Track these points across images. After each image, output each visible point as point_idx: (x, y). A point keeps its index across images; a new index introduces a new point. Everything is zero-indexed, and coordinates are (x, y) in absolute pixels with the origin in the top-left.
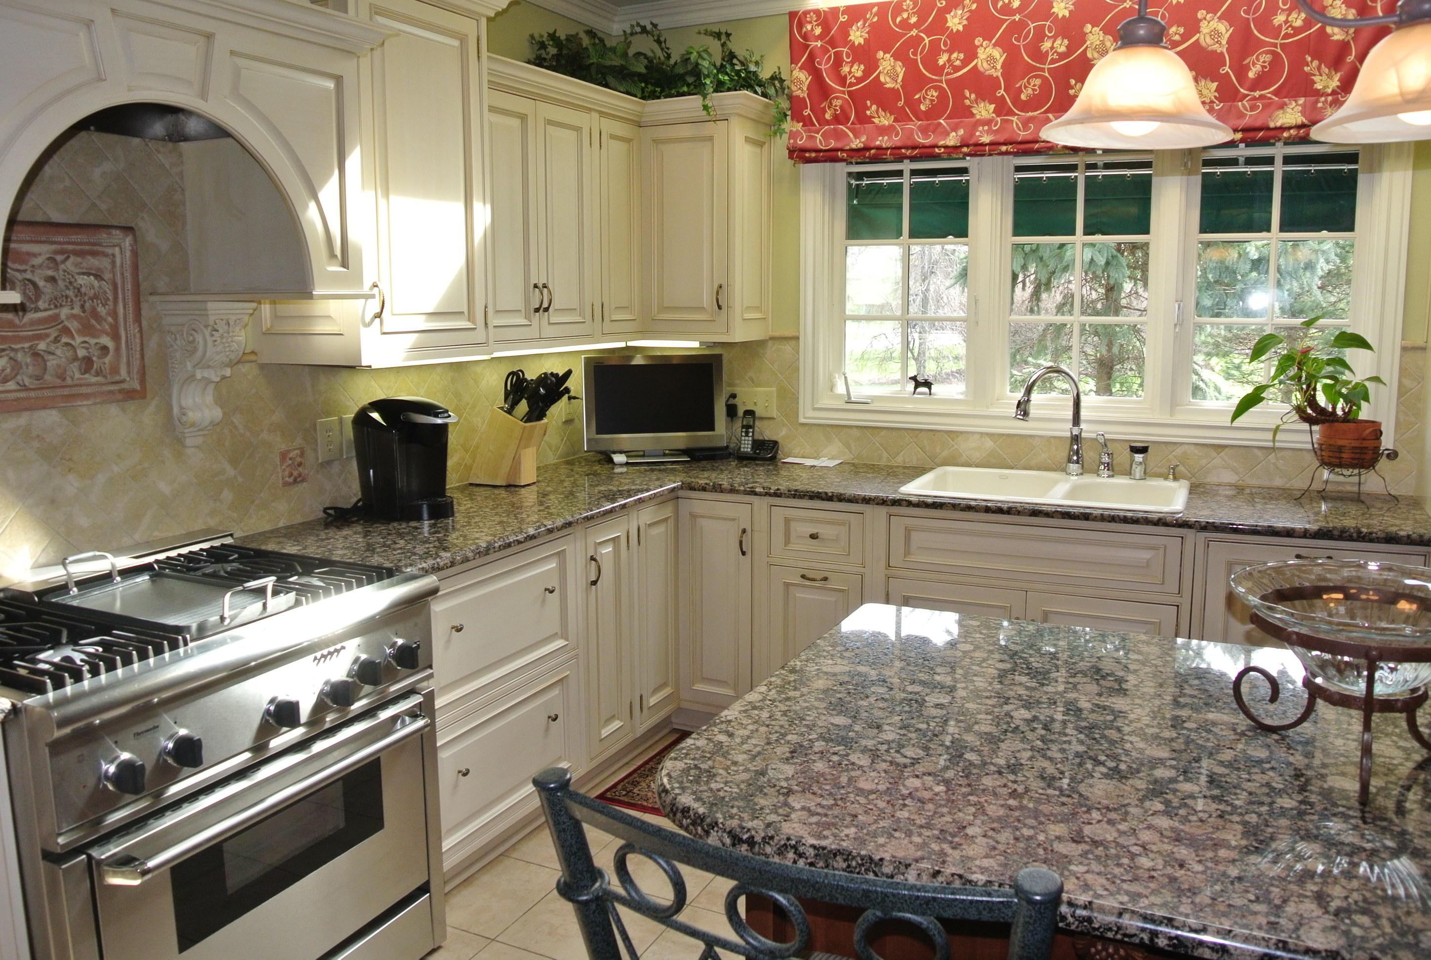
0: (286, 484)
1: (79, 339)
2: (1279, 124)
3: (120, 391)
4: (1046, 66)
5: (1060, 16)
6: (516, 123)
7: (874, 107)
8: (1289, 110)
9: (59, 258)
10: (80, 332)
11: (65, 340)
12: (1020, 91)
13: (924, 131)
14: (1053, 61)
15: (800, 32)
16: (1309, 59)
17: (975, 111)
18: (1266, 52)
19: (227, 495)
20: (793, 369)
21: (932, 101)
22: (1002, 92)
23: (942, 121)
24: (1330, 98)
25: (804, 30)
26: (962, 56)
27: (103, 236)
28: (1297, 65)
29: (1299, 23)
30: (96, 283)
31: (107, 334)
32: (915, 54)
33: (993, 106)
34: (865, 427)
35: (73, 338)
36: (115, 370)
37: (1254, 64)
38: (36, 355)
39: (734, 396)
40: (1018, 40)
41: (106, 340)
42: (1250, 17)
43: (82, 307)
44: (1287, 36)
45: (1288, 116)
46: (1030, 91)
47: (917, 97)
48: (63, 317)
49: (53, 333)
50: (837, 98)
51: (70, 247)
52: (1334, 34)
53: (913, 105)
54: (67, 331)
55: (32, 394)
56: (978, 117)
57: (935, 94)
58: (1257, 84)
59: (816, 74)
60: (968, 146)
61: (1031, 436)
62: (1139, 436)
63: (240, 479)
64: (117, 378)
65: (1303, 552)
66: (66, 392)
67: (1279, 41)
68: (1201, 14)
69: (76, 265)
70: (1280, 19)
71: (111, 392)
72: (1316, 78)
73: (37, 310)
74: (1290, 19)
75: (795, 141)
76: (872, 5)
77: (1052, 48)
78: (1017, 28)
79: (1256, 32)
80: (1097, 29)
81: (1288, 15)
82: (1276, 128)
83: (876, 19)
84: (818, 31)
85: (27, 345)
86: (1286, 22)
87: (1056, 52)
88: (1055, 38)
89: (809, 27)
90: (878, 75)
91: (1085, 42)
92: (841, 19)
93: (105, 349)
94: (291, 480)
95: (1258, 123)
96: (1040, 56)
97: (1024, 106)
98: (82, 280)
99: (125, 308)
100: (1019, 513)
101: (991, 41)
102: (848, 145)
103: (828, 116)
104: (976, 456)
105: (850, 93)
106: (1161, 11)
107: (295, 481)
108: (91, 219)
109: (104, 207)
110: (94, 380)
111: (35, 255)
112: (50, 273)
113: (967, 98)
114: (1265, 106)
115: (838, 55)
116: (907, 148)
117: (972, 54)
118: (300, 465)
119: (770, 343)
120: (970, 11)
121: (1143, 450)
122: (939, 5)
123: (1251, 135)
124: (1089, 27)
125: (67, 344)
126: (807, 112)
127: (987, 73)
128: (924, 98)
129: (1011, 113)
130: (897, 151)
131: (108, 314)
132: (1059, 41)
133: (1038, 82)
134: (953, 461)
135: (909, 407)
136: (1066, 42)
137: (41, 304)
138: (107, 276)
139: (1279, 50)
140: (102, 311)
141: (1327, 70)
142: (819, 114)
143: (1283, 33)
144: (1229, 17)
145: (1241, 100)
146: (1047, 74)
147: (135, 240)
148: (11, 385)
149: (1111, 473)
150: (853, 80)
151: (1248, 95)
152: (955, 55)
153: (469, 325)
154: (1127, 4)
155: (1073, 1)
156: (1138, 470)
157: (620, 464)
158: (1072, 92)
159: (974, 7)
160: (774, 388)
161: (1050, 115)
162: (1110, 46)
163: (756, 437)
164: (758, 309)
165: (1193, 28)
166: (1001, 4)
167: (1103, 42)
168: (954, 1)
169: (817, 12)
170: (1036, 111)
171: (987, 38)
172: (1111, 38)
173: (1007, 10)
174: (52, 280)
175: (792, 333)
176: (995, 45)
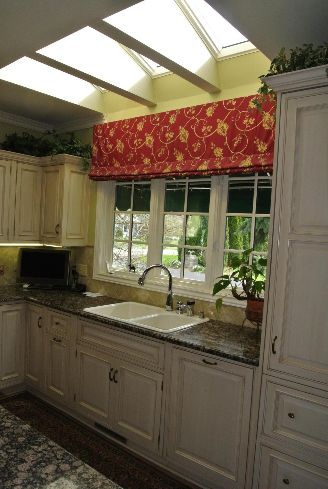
2: (242, 166)
4: (167, 144)
7: (115, 160)
8: (247, 160)
12: (158, 153)
13: (128, 169)
15: (96, 132)
16: (256, 138)
17: (144, 162)
18: (240, 136)
20: (92, 258)
21: (132, 157)
22: (153, 154)
23: (134, 165)
24: (263, 155)
25: (97, 132)
26: (141, 140)
28: (252, 140)
29: (252, 123)
32: (127, 140)
33: (149, 160)
34: (112, 283)
37: (236, 141)
39: (75, 267)
40: (158, 134)
42: (235, 121)
44: (248, 129)
45: (246, 162)
46: (161, 153)
47: (127, 156)
50: (105, 157)
52: (266, 127)
53: (126, 159)
56: (145, 164)
57: (133, 155)
58: (237, 149)
59: (99, 148)
60: (140, 175)
61: (161, 293)
65: (207, 360)
67: (245, 131)
68: (218, 120)
70: (246, 121)
72: (259, 146)
74: (249, 121)
75: (91, 173)
76: (116, 122)
77: (169, 136)
78: (158, 128)
79: (237, 127)
80: (183, 128)
81: (249, 120)
82: (241, 168)
83: (117, 127)
84: (101, 132)
86: (248, 122)
87: (170, 138)
88: (169, 132)
89: (99, 131)
90: (116, 148)
91: (179, 133)
92: (108, 128)
95: (235, 166)
96: (164, 139)
97: (159, 159)
101: (150, 134)
102: (105, 174)
103: (102, 164)
104: (144, 299)
105: (108, 155)
106: (205, 120)
113: (142, 156)
114: (239, 158)
115: (106, 140)
116: (122, 176)
117: (144, 140)
119: (86, 248)
120: (144, 123)
121: (193, 303)
122: (135, 121)
123: (233, 170)
124: (181, 127)
126: (96, 162)
127: (148, 146)
128: (130, 156)
129: (155, 162)
130: (119, 177)
132: (171, 134)
133: (164, 150)
134: (136, 300)
135: (125, 277)
136: (173, 134)
139: (245, 135)
141: (262, 143)
142: (99, 162)
143: (246, 127)
144: (227, 121)
145: (231, 156)
146: (167, 147)
149: (181, 312)
150: (110, 150)
151: (234, 154)
152: (139, 140)
154: (193, 118)
155: (176, 117)
156: (189, 312)
157: (25, 288)
158: (174, 153)
159: (146, 121)
160: (86, 265)
161: (167, 163)
162: (187, 135)
163: (78, 283)
164: (79, 235)
165: (215, 126)
166: (153, 119)
167: (185, 133)
168: (140, 119)
169: (101, 125)
170: (163, 161)
171: (149, 133)
172: (187, 131)
173: (155, 122)
175: (91, 245)
176: (151, 136)
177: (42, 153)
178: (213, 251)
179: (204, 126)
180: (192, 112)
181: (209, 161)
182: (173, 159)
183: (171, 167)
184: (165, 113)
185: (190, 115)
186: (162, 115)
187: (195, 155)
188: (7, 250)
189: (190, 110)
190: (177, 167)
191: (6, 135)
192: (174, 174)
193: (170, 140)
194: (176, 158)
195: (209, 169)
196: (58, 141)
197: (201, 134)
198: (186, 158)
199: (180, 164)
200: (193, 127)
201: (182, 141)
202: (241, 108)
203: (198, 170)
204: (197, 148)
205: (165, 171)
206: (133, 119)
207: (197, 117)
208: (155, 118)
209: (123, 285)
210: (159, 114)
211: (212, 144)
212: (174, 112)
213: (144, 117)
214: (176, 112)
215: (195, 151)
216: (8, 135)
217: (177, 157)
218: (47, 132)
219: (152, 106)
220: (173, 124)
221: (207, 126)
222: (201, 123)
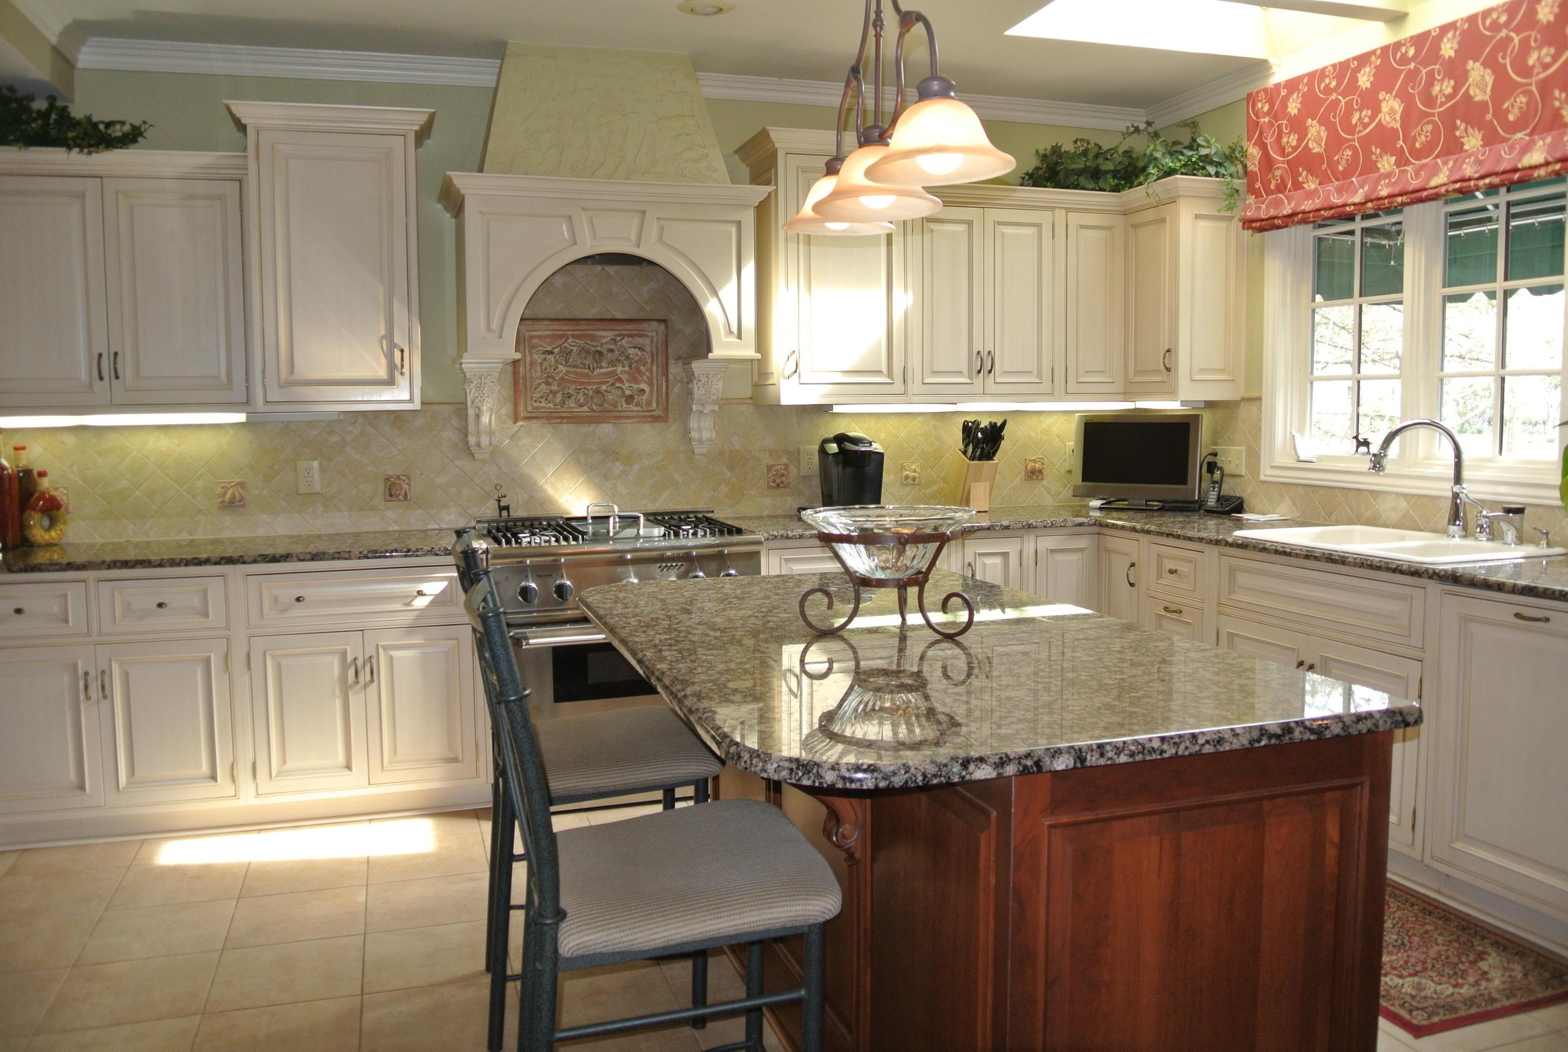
0: (770, 487)
1: (627, 385)
3: (650, 416)
4: (1436, 111)
5: (1447, 57)
6: (962, 228)
7: (1304, 173)
9: (618, 339)
10: (629, 381)
11: (617, 385)
12: (1415, 139)
13: (1339, 191)
14: (1442, 104)
15: (1253, 109)
17: (1379, 165)
19: (724, 489)
20: (1256, 429)
21: (1347, 160)
22: (1401, 143)
23: (1354, 179)
25: (1256, 108)
26: (1369, 112)
27: (645, 325)
30: (640, 353)
31: (645, 382)
32: (1334, 117)
33: (1394, 158)
34: (1309, 486)
35: (624, 384)
36: (649, 403)
38: (598, 392)
39: (1213, 454)
40: (1413, 88)
41: (644, 386)
43: (630, 366)
46: (1423, 138)
47: (1336, 158)
48: (619, 372)
49: (611, 380)
50: (1278, 168)
51: (626, 332)
53: (1332, 165)
54: (620, 380)
55: (597, 414)
56: (1382, 171)
57: (1350, 153)
59: (1262, 146)
60: (1372, 201)
61: (1438, 497)
62: (1515, 497)
63: (734, 479)
64: (650, 409)
65: (1526, 612)
66: (617, 414)
69: (628, 343)
71: (645, 416)
73: (601, 367)
75: (1246, 213)
76: (1303, 76)
77: (1441, 91)
78: (1412, 76)
80: (1478, 64)
83: (1306, 89)
84: (1266, 108)
85: (595, 387)
87: (1444, 95)
88: (1442, 80)
89: (1260, 105)
90: (1307, 142)
91: (1467, 79)
92: (1283, 94)
93: (643, 391)
94: (774, 485)
96: (1429, 100)
97: (1418, 154)
98: (631, 351)
99: (657, 367)
101: (1391, 93)
102: (1281, 212)
103: (1272, 187)
104: (1394, 516)
105: (1288, 162)
106: (1534, 33)
107: (778, 485)
108: (641, 315)
109: (648, 308)
110: (636, 409)
111: (604, 337)
112: (612, 347)
113: (1374, 154)
115: (1280, 127)
116: (1325, 209)
117: (1377, 110)
118: (783, 475)
119: (1242, 405)
120: (1376, 67)
121: (1519, 511)
122: (1352, 66)
124: (1471, 62)
125: (618, 387)
126: (1258, 185)
127: (1389, 125)
128: (1342, 158)
129: (1408, 163)
130: (1317, 213)
131: (647, 370)
132: (1445, 84)
133: (1429, 127)
134: (1373, 521)
135: (1342, 466)
136: (1452, 82)
137: (604, 364)
138: (648, 349)
140: (643, 369)
142: (1266, 184)
146: (1436, 119)
147: (667, 327)
148: (585, 409)
149: (1487, 537)
150: (1290, 150)
152: (1364, 113)
153: (889, 381)
154: (1503, 33)
155: (1457, 39)
156: (1510, 534)
157: (1095, 509)
158: (1457, 133)
159: (1379, 62)
160: (1244, 448)
161: (1439, 161)
162: (1490, 79)
163: (1222, 494)
164: (1222, 371)
165: (1561, 47)
166: (1399, 55)
167: (1483, 77)
168: (1363, 59)
169: (1265, 90)
170: (1428, 157)
171: (1389, 91)
172: (1490, 71)
173: (1405, 60)
174: (612, 351)
175: (1254, 395)
176: (1395, 97)
177: (1123, 182)
179: (1534, 49)
180: (1498, 18)
181: (1549, 140)
182: (1454, 147)
183: (1451, 170)
184: (1428, 33)
185: (1495, 27)
186: (1420, 40)
187: (1513, 128)
188: (1049, 420)
189: (1495, 16)
190: (1465, 166)
191: (1037, 151)
192: (1458, 185)
193: (1444, 99)
194: (1463, 144)
195: (1550, 159)
196: (1159, 147)
197: (1526, 71)
198: (1490, 139)
199: (1472, 159)
200: (1504, 58)
201: (1477, 99)
203: (1520, 166)
204: (1516, 111)
205: (1434, 182)
206: (1348, 61)
207: (1513, 30)
208: (1403, 50)
209: (1338, 488)
210: (1412, 38)
211: (1557, 93)
212: (1451, 26)
213: (1373, 52)
214: (1458, 24)
215: (1511, 117)
216: (1042, 151)
217: (1465, 140)
218: (1133, 129)
219: (1396, 18)
220: (1450, 57)
221: (1540, 48)
222: (1525, 44)
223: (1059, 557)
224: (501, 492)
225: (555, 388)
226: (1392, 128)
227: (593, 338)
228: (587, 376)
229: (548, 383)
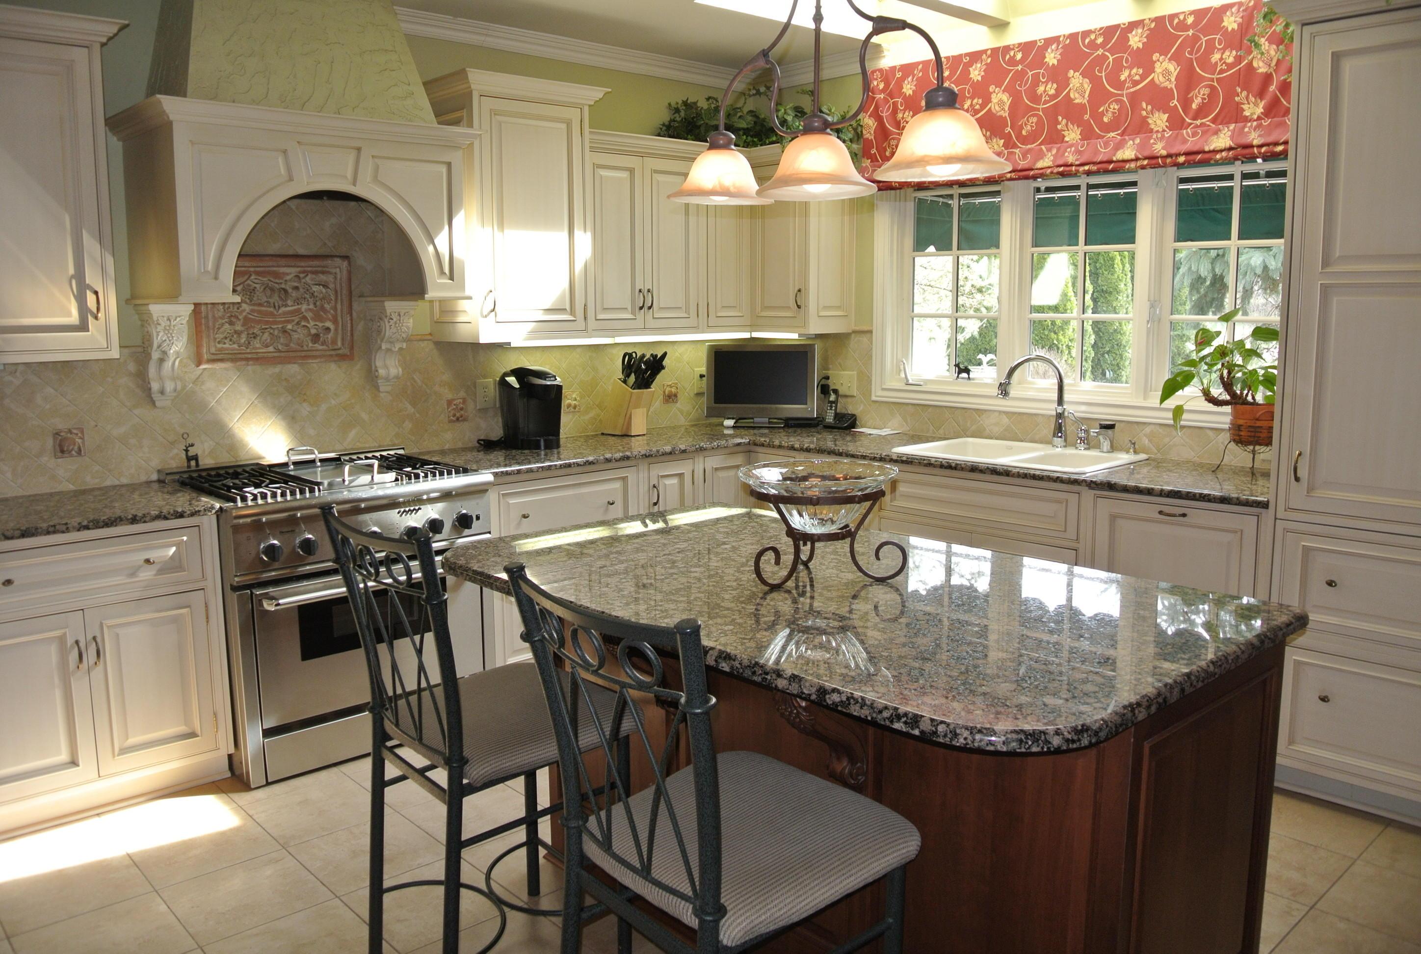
0: (451, 421)
1: (312, 323)
2: (1212, 148)
3: (337, 355)
4: (1041, 107)
5: (1051, 64)
6: (625, 175)
8: (1222, 135)
9: (302, 275)
10: (313, 319)
11: (303, 323)
12: (1021, 128)
14: (1046, 102)
16: (1239, 90)
18: (1206, 87)
19: (408, 425)
20: (868, 356)
22: (1009, 129)
24: (1255, 123)
25: (872, 85)
26: (980, 101)
27: (329, 262)
28: (1230, 95)
29: (1231, 60)
30: (324, 291)
31: (330, 321)
33: (1002, 141)
34: (918, 405)
35: (308, 322)
36: (334, 342)
37: (1196, 96)
38: (285, 331)
39: (827, 378)
40: (1020, 86)
41: (329, 324)
42: (1193, 57)
43: (315, 304)
44: (1222, 72)
45: (1220, 140)
46: (1029, 128)
48: (303, 310)
49: (296, 319)
50: (893, 139)
51: (309, 269)
52: (1259, 67)
54: (305, 318)
55: (282, 354)
58: (1198, 114)
59: (879, 119)
61: (1035, 415)
63: (418, 415)
64: (336, 347)
65: (1166, 509)
66: (303, 354)
67: (1215, 76)
68: (1156, 56)
69: (312, 280)
70: (1216, 57)
71: (331, 356)
72: (1245, 107)
73: (286, 306)
74: (1224, 57)
76: (918, 63)
77: (1045, 91)
78: (1020, 75)
79: (1198, 69)
80: (1077, 74)
81: (1223, 54)
82: (1210, 152)
83: (921, 74)
84: (882, 86)
85: (280, 326)
86: (1221, 59)
87: (1047, 94)
88: (1047, 83)
89: (875, 83)
91: (1069, 85)
92: (898, 76)
93: (328, 329)
94: (454, 419)
95: (1196, 148)
96: (1036, 98)
97: (1025, 140)
98: (315, 288)
99: (342, 305)
100: (962, 469)
101: (1001, 88)
103: (887, 154)
104: (996, 430)
106: (1125, 55)
107: (458, 419)
108: (322, 252)
109: (330, 244)
110: (321, 347)
111: (288, 274)
112: (296, 284)
114: (1204, 133)
115: (895, 104)
117: (987, 100)
118: (462, 409)
119: (853, 335)
120: (986, 64)
121: (1111, 427)
122: (965, 61)
123: (1191, 158)
124: (1072, 72)
125: (304, 326)
126: (874, 151)
127: (998, 114)
129: (1015, 146)
131: (331, 308)
132: (1049, 86)
133: (1035, 119)
134: (979, 434)
135: (946, 389)
136: (1055, 86)
137: (289, 302)
138: (331, 286)
139: (1215, 84)
140: (327, 306)
141: (1253, 100)
142: (881, 151)
143: (1218, 69)
144: (1175, 58)
145: (1186, 128)
146: (1041, 113)
147: (350, 264)
148: (271, 349)
149: (1086, 446)
150: (904, 124)
151: (1191, 124)
152: (975, 101)
153: (573, 318)
154: (1100, 52)
155: (1060, 51)
156: (1105, 444)
157: (728, 428)
158: (1059, 127)
159: (989, 60)
160: (855, 372)
161: (1043, 147)
162: (1087, 87)
163: (838, 411)
164: (838, 308)
165: (1149, 69)
166: (1008, 57)
167: (1082, 84)
168: (975, 56)
169: (881, 70)
170: (1033, 143)
171: (999, 85)
172: (1088, 81)
173: (1013, 62)
174: (296, 288)
175: (865, 328)
176: (1004, 91)
177: (755, 140)
178: (1148, 322)
179: (1126, 68)
180: (1096, 39)
181: (1138, 141)
182: (1055, 138)
183: (1055, 156)
184: (1034, 43)
185: (1093, 45)
186: (1027, 47)
187: (1108, 128)
188: (681, 349)
189: (1093, 37)
190: (1066, 154)
191: (670, 104)
192: (1061, 169)
193: (1047, 98)
194: (1064, 136)
195: (1140, 156)
196: (790, 112)
197: (1120, 85)
198: (1088, 135)
199: (1073, 149)
200: (1100, 71)
201: (1076, 101)
202: (1205, 31)
203: (1114, 159)
204: (1110, 115)
205: (1040, 164)
206: (960, 56)
207: (1108, 51)
208: (1012, 53)
209: (946, 407)
210: (1020, 44)
211: (1144, 105)
212: (1056, 40)
213: (985, 51)
214: (1061, 39)
215: (1105, 120)
216: (673, 105)
217: (1066, 133)
218: (754, 92)
219: (999, 25)
220: (1053, 65)
221: (1131, 68)
222: (1118, 62)
223: (722, 474)
224: (190, 441)
225: (238, 328)
226: (1001, 117)
227: (276, 275)
228: (272, 314)
229: (231, 323)
